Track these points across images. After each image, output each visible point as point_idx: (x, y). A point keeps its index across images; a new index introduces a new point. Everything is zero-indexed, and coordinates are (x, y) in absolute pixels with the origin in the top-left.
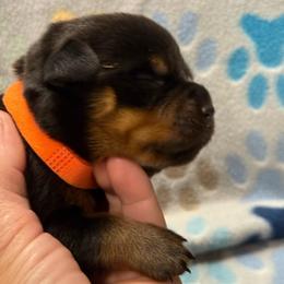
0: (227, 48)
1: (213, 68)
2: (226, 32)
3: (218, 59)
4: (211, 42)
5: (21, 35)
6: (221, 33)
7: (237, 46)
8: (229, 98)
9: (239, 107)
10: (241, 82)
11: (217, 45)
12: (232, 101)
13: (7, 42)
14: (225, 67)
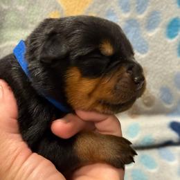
0: (167, 18)
1: (157, 30)
2: (167, 7)
3: (161, 25)
4: (157, 13)
5: (37, 4)
6: (164, 7)
7: (174, 16)
8: (165, 51)
9: (171, 56)
10: (174, 40)
11: (161, 15)
12: (168, 53)
13: (28, 9)
14: (164, 30)
